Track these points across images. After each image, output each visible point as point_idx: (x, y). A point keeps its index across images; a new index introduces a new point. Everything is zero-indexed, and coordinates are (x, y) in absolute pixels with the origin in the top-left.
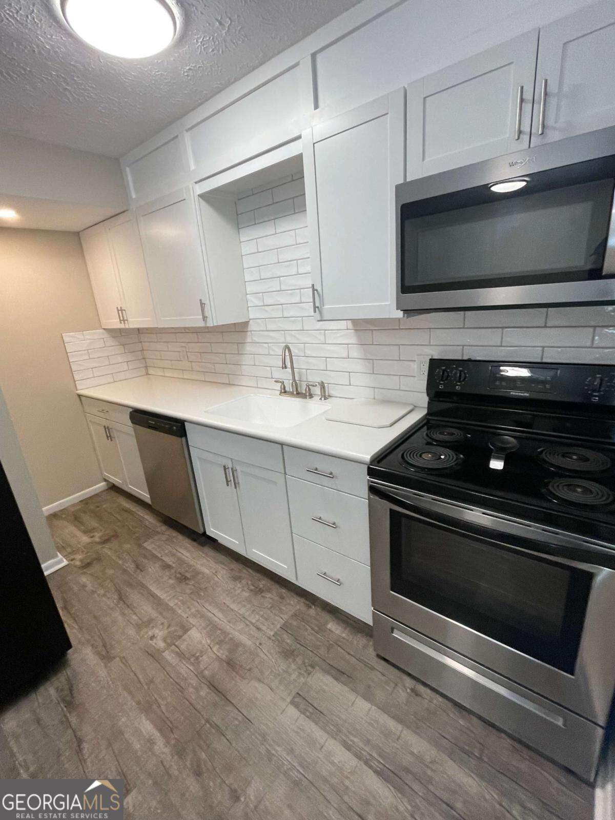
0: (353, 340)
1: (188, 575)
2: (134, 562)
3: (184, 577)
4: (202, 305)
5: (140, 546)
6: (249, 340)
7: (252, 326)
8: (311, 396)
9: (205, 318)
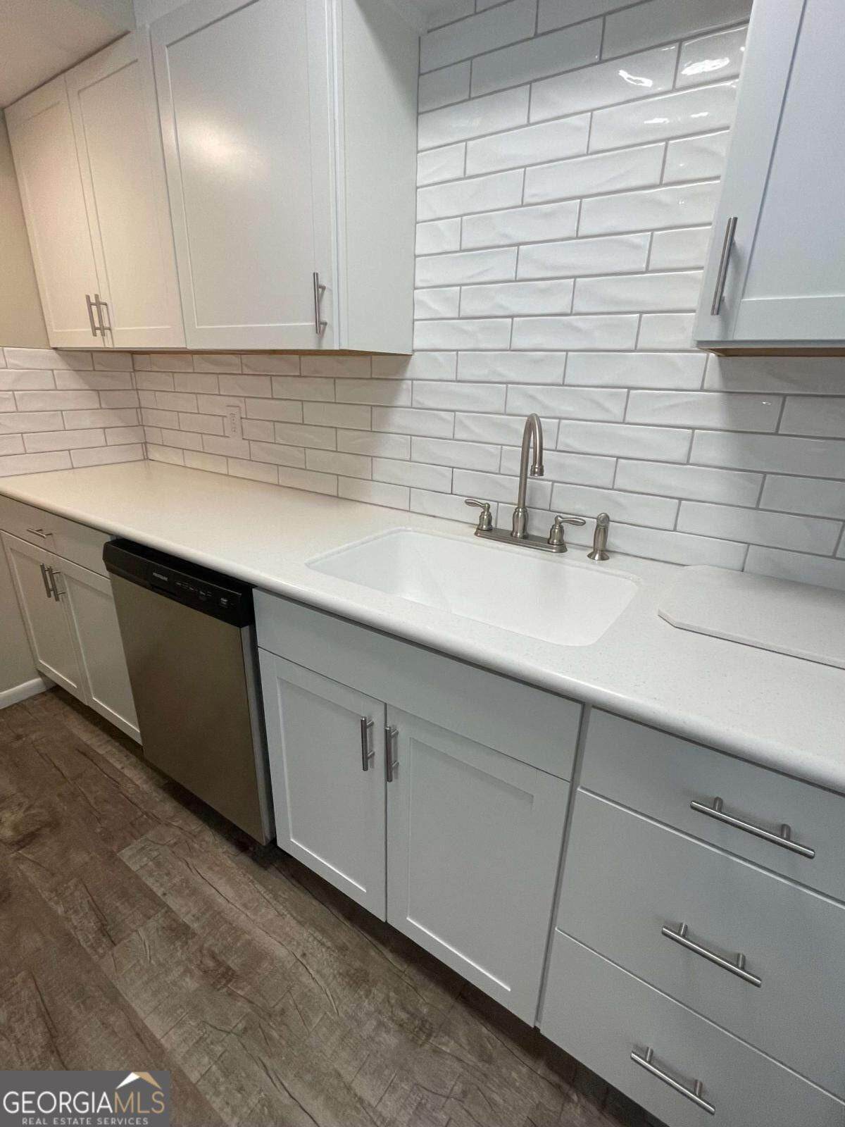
0: (715, 418)
1: (234, 962)
2: (97, 909)
3: (222, 970)
4: (319, 289)
5: (112, 858)
6: (403, 400)
7: (417, 367)
8: (562, 548)
9: (320, 327)
